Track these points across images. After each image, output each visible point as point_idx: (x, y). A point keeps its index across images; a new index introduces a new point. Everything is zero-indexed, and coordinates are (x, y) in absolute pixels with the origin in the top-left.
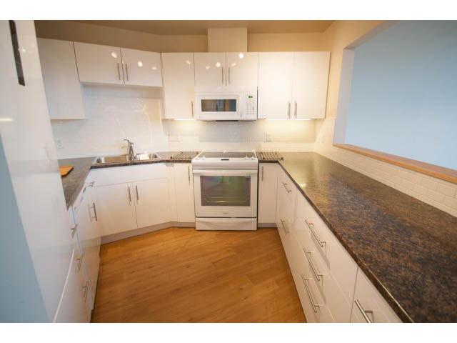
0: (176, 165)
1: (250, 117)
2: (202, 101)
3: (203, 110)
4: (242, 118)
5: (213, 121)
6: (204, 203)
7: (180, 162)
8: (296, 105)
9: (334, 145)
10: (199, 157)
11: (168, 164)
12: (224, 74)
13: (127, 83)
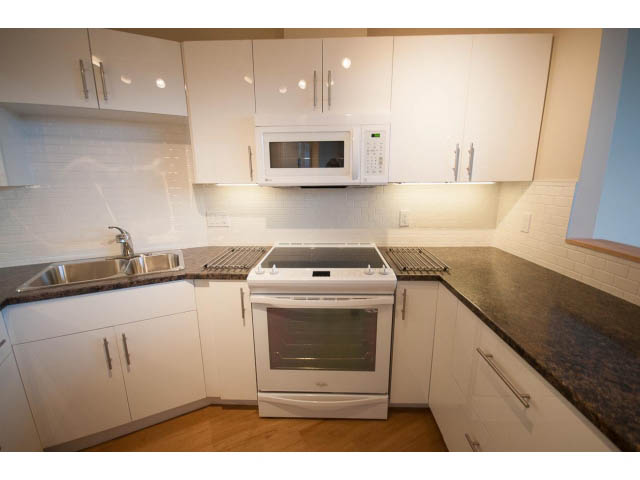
0: (214, 284)
1: (372, 180)
2: (272, 145)
3: (273, 165)
4: (357, 182)
5: (292, 188)
6: (275, 364)
7: (223, 277)
8: (472, 152)
9: (570, 242)
10: (263, 266)
11: (198, 281)
12: (319, 83)
13: (104, 106)
